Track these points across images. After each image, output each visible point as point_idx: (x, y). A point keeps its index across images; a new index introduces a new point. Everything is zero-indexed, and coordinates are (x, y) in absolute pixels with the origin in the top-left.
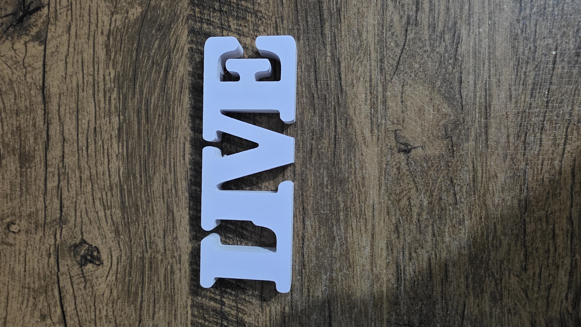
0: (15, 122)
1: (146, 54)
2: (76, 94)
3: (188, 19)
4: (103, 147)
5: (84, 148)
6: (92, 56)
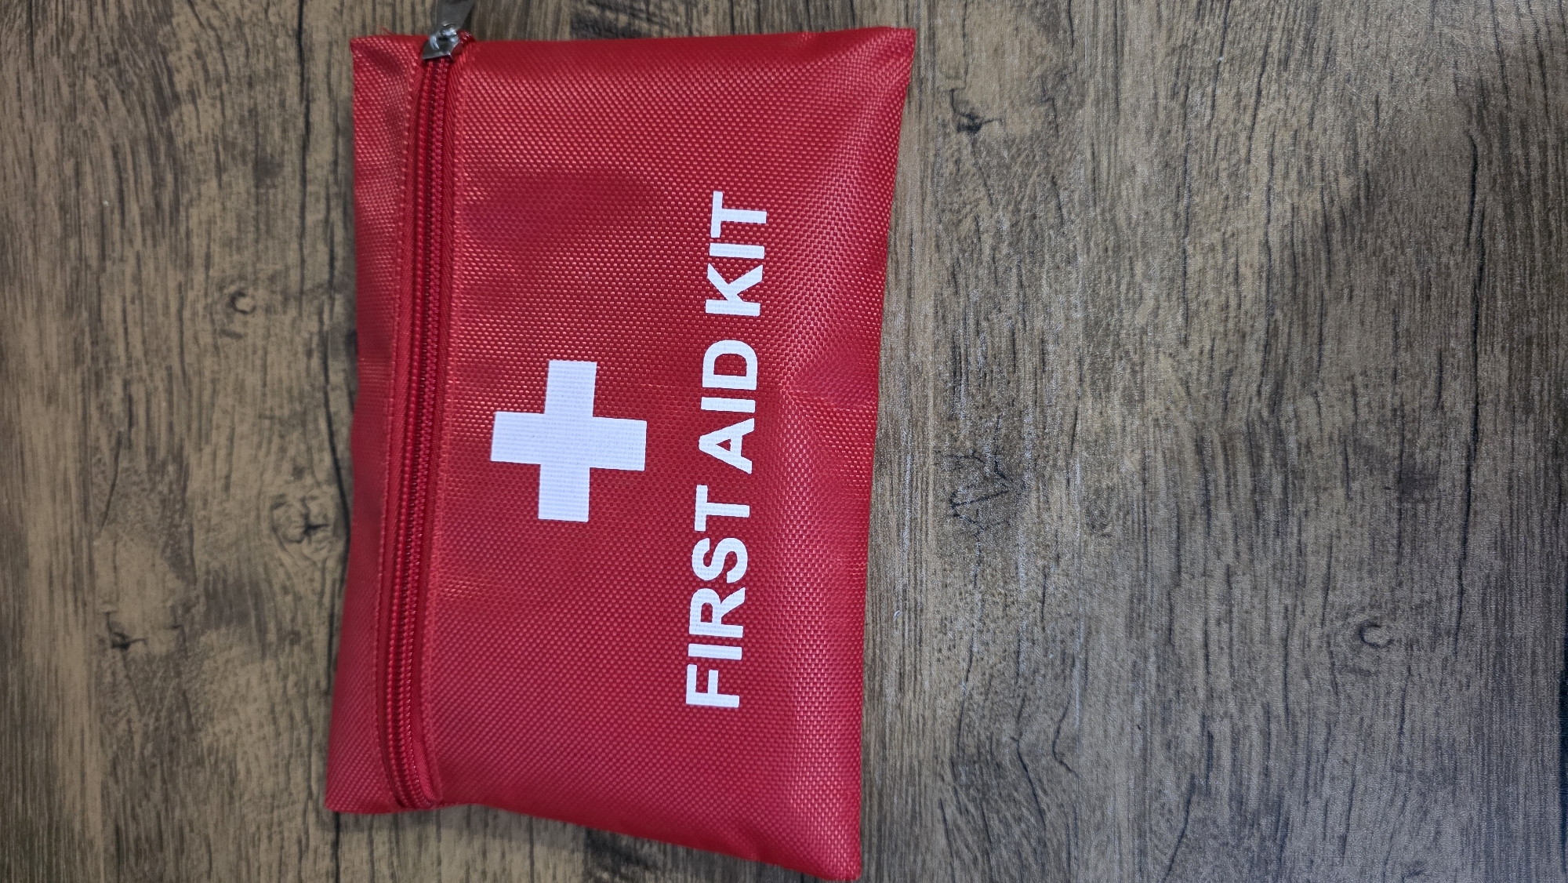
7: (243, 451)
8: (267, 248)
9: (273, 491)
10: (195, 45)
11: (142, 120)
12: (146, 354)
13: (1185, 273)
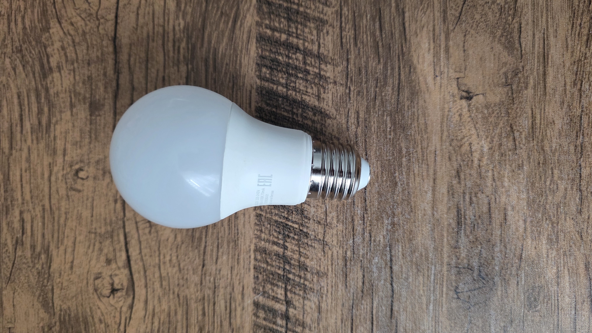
1: (216, 5)
2: (146, 44)
6: (163, 8)
7: (81, 249)
8: (95, 146)
9: (96, 270)
10: (61, 44)
11: (33, 80)
12: (32, 198)
13: (581, 177)
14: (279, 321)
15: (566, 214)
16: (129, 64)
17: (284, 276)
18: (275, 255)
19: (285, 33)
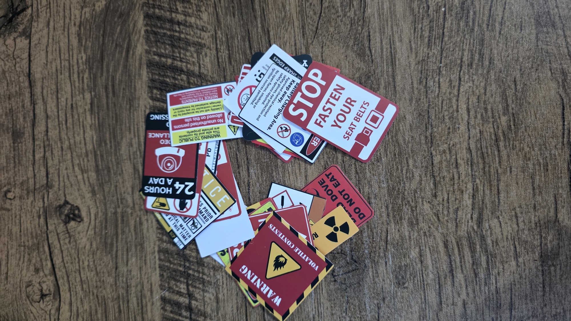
0: (8, 105)
1: (111, 39)
2: (55, 77)
3: (143, 6)
4: (79, 120)
5: (64, 122)
6: (67, 45)
14: (184, 313)
15: (423, 198)
16: (43, 96)
17: (185, 272)
18: (176, 254)
19: (170, 58)
